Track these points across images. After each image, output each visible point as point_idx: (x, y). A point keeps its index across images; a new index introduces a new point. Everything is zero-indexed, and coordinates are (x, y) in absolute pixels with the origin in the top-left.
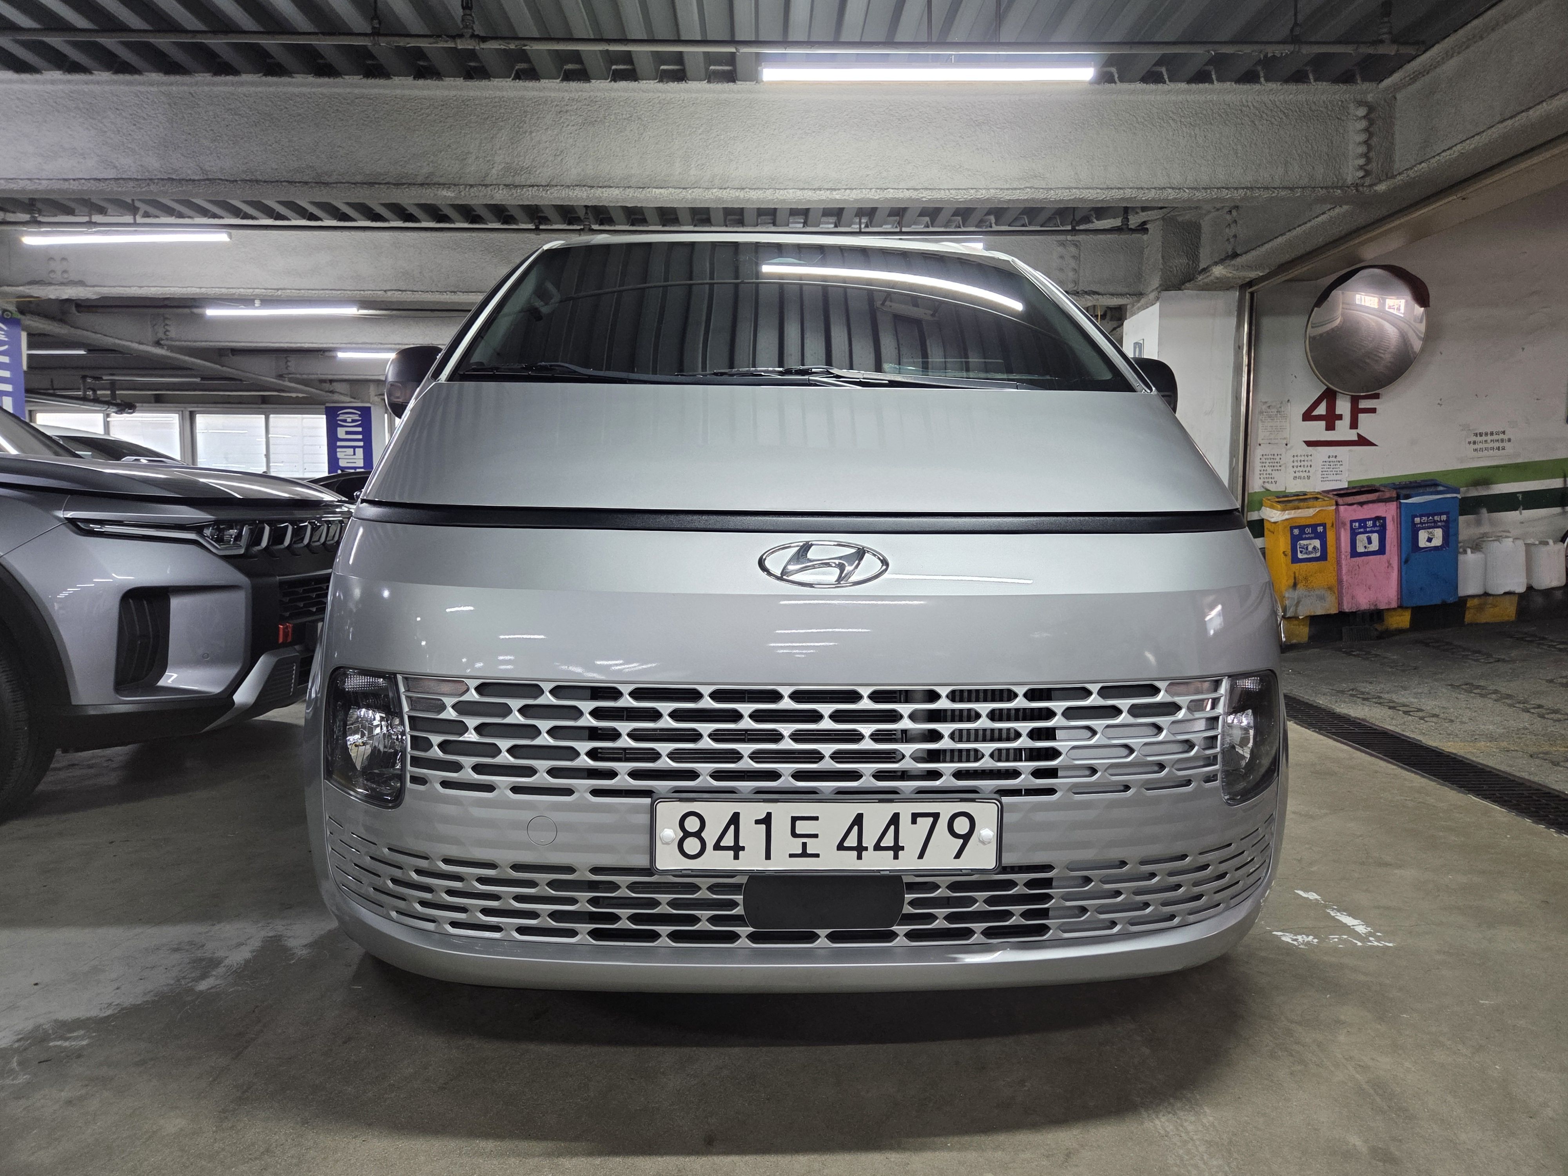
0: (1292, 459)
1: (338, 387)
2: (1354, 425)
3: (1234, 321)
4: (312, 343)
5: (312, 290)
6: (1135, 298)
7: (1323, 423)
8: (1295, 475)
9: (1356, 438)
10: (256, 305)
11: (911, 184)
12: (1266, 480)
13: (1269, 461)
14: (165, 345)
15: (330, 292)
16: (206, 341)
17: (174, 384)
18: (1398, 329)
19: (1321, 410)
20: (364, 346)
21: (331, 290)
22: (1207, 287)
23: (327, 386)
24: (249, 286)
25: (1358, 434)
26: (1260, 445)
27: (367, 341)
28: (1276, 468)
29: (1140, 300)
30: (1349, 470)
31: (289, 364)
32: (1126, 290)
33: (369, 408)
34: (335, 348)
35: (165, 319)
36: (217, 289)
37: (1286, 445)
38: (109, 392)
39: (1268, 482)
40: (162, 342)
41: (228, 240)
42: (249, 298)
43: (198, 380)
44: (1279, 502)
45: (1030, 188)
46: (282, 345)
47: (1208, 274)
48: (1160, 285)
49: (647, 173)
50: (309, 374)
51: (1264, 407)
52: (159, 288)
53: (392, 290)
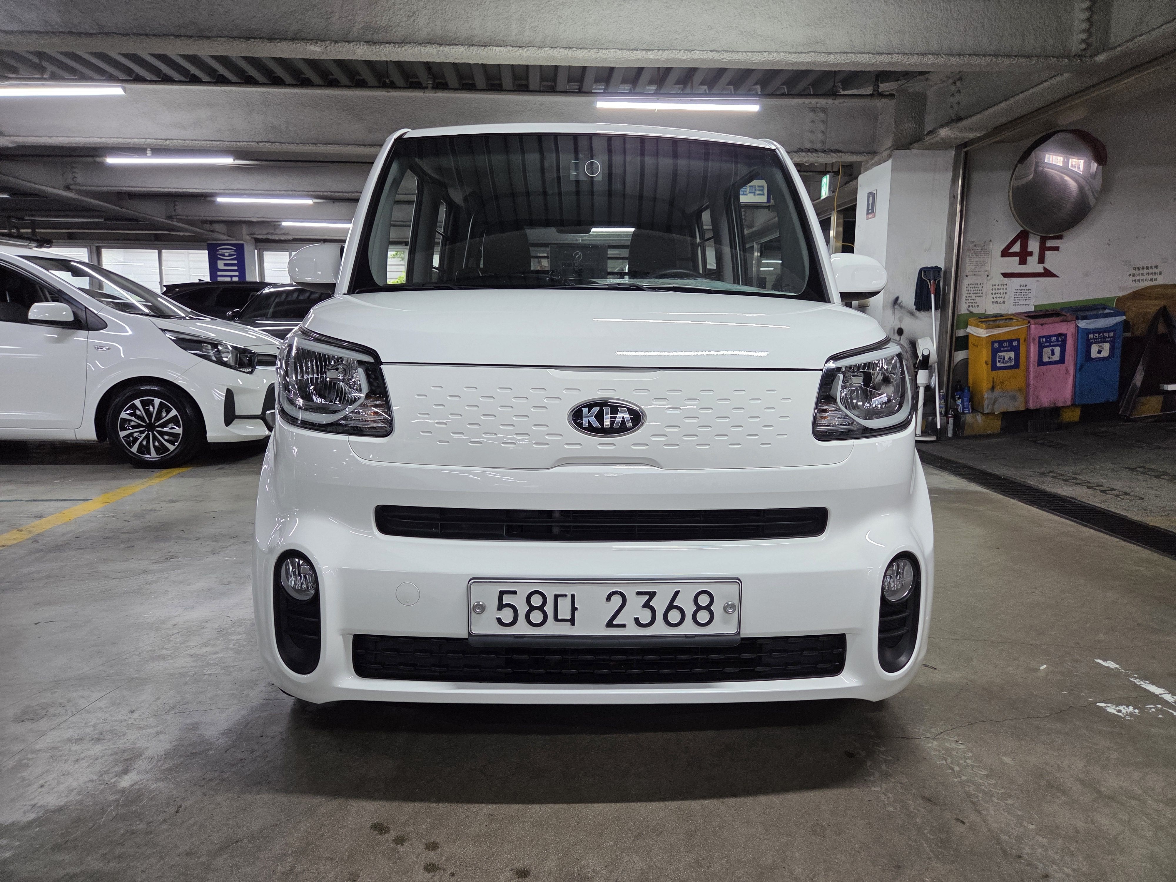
0: (992, 287)
1: (217, 227)
2: (1041, 260)
3: (950, 175)
4: (196, 189)
5: (195, 140)
6: (871, 156)
7: (1017, 259)
8: (993, 300)
9: (1042, 271)
10: (148, 155)
11: (712, 48)
12: (971, 304)
13: (974, 289)
14: (73, 189)
15: (211, 142)
16: (107, 186)
17: (83, 223)
18: (1078, 184)
19: (1016, 248)
20: (238, 191)
21: (211, 141)
22: (932, 147)
23: (207, 226)
24: (142, 137)
25: (1045, 268)
26: (967, 276)
27: (241, 188)
28: (979, 295)
29: (874, 157)
30: (1036, 297)
31: (176, 207)
32: (863, 149)
33: (243, 245)
34: (215, 193)
35: (73, 167)
36: (115, 139)
37: (988, 276)
38: (29, 231)
39: (972, 306)
40: (71, 187)
41: (123, 93)
42: (142, 146)
43: (102, 220)
44: (981, 322)
45: (814, 52)
46: (170, 190)
47: (935, 135)
48: (893, 145)
49: (488, 34)
50: (192, 216)
51: (971, 246)
52: (65, 138)
53: (264, 142)
